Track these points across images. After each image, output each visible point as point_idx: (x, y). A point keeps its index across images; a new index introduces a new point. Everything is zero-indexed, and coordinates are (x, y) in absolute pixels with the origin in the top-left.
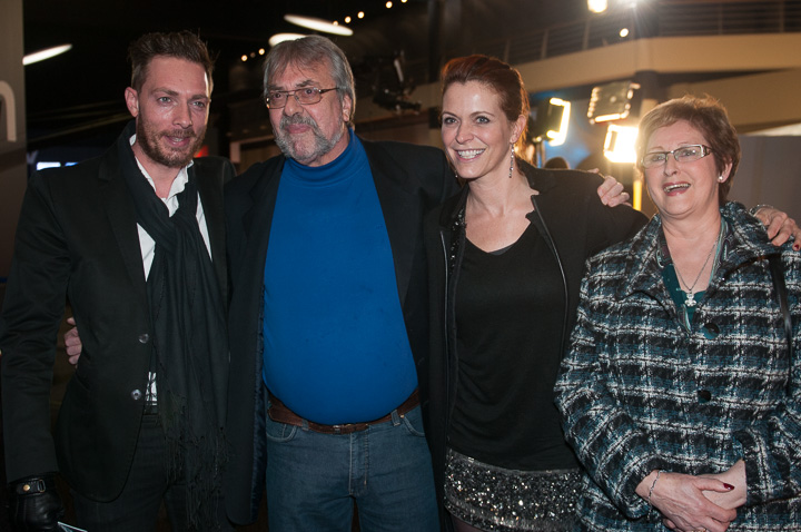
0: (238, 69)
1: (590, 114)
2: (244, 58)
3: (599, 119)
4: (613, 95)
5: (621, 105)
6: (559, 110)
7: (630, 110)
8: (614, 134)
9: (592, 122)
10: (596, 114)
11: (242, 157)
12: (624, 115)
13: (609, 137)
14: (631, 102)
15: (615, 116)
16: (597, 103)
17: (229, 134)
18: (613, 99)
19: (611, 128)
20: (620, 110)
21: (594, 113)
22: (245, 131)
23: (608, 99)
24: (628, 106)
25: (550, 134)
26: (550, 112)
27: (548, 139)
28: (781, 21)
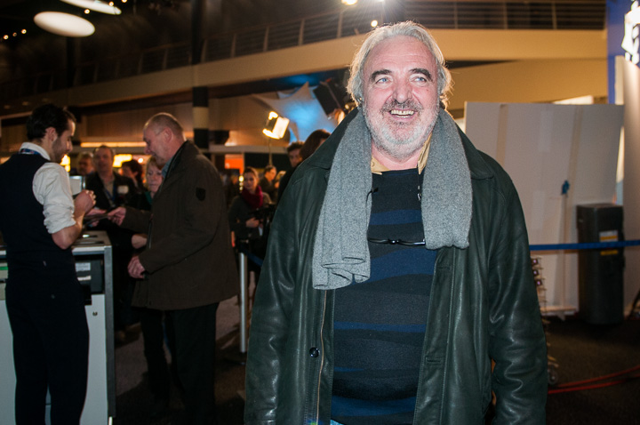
2: (6, 37)
11: (3, 132)
28: (505, 19)
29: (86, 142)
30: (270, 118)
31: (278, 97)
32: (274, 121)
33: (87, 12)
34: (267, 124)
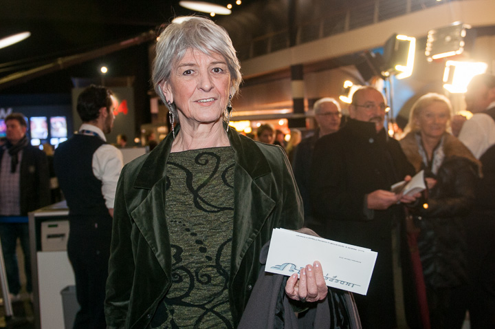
1: (427, 53)
3: (436, 57)
4: (448, 35)
5: (456, 43)
6: (404, 45)
7: (464, 47)
8: (452, 68)
9: (430, 60)
10: (432, 53)
12: (459, 52)
13: (447, 71)
14: (465, 39)
15: (452, 53)
16: (433, 43)
17: (149, 93)
18: (448, 39)
19: (449, 63)
20: (456, 47)
21: (430, 52)
23: (444, 39)
24: (462, 44)
25: (398, 67)
26: (396, 48)
27: (396, 73)
30: (345, 87)
32: (349, 89)
34: (343, 91)
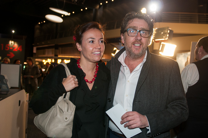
0: (37, 26)
2: (39, 23)
4: (162, 31)
5: (165, 35)
8: (163, 45)
9: (154, 41)
10: (155, 38)
11: (37, 51)
12: (166, 39)
13: (161, 46)
15: (163, 39)
16: (156, 34)
17: (33, 44)
18: (162, 33)
19: (162, 43)
22: (38, 44)
24: (168, 35)
28: (197, 20)
29: (60, 55)
30: (114, 50)
31: (119, 44)
32: (115, 51)
33: (62, 16)
34: (113, 52)
